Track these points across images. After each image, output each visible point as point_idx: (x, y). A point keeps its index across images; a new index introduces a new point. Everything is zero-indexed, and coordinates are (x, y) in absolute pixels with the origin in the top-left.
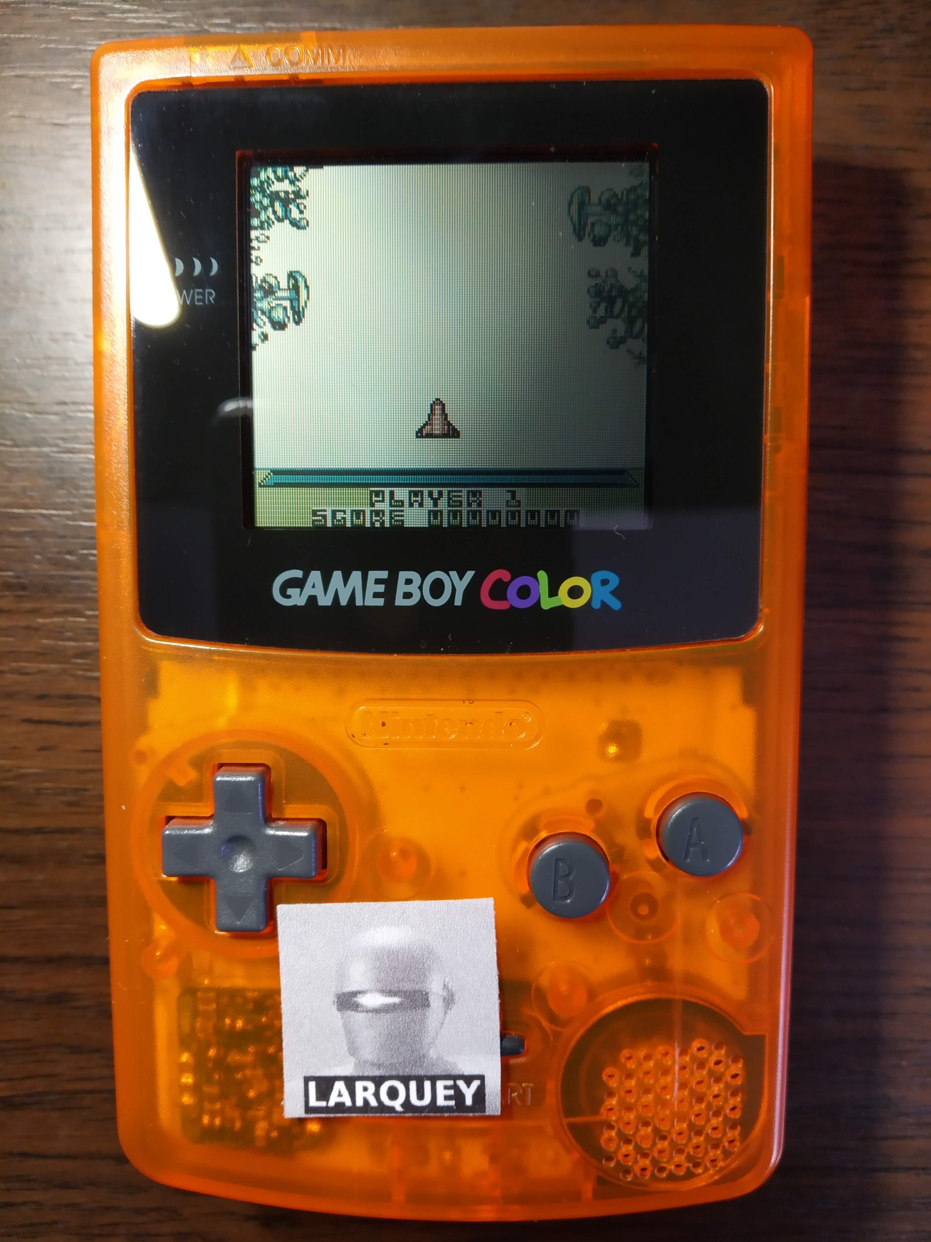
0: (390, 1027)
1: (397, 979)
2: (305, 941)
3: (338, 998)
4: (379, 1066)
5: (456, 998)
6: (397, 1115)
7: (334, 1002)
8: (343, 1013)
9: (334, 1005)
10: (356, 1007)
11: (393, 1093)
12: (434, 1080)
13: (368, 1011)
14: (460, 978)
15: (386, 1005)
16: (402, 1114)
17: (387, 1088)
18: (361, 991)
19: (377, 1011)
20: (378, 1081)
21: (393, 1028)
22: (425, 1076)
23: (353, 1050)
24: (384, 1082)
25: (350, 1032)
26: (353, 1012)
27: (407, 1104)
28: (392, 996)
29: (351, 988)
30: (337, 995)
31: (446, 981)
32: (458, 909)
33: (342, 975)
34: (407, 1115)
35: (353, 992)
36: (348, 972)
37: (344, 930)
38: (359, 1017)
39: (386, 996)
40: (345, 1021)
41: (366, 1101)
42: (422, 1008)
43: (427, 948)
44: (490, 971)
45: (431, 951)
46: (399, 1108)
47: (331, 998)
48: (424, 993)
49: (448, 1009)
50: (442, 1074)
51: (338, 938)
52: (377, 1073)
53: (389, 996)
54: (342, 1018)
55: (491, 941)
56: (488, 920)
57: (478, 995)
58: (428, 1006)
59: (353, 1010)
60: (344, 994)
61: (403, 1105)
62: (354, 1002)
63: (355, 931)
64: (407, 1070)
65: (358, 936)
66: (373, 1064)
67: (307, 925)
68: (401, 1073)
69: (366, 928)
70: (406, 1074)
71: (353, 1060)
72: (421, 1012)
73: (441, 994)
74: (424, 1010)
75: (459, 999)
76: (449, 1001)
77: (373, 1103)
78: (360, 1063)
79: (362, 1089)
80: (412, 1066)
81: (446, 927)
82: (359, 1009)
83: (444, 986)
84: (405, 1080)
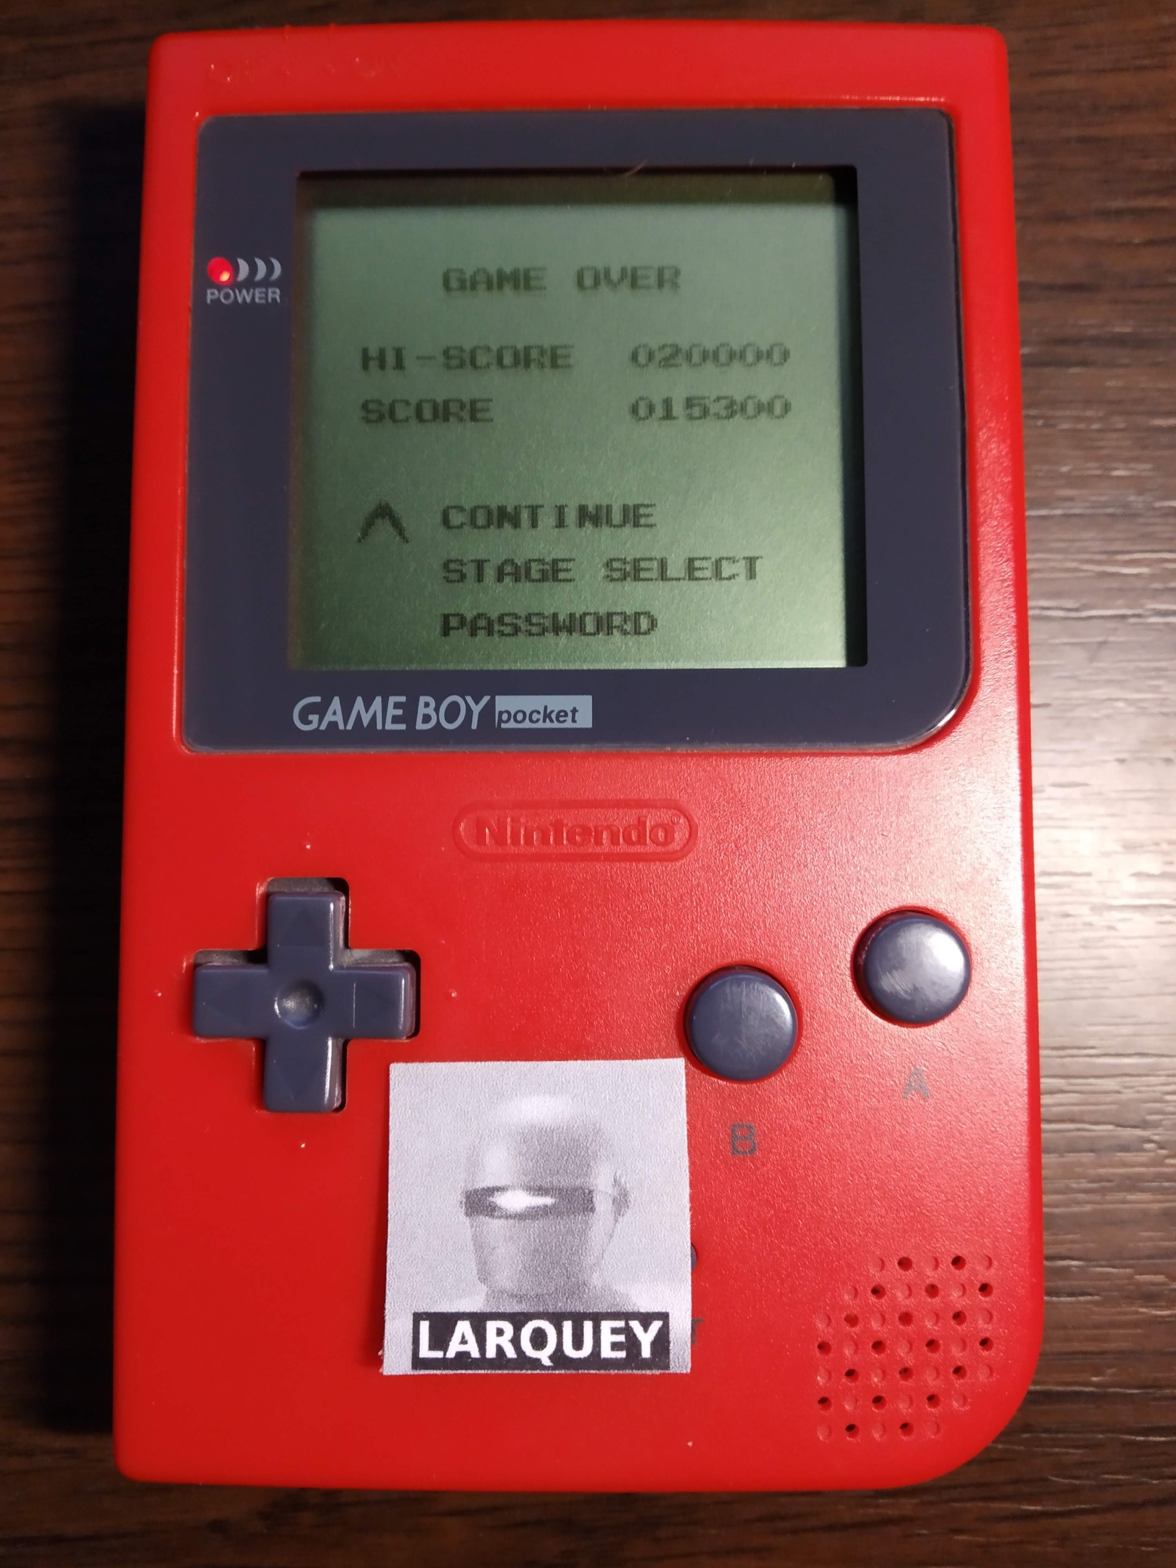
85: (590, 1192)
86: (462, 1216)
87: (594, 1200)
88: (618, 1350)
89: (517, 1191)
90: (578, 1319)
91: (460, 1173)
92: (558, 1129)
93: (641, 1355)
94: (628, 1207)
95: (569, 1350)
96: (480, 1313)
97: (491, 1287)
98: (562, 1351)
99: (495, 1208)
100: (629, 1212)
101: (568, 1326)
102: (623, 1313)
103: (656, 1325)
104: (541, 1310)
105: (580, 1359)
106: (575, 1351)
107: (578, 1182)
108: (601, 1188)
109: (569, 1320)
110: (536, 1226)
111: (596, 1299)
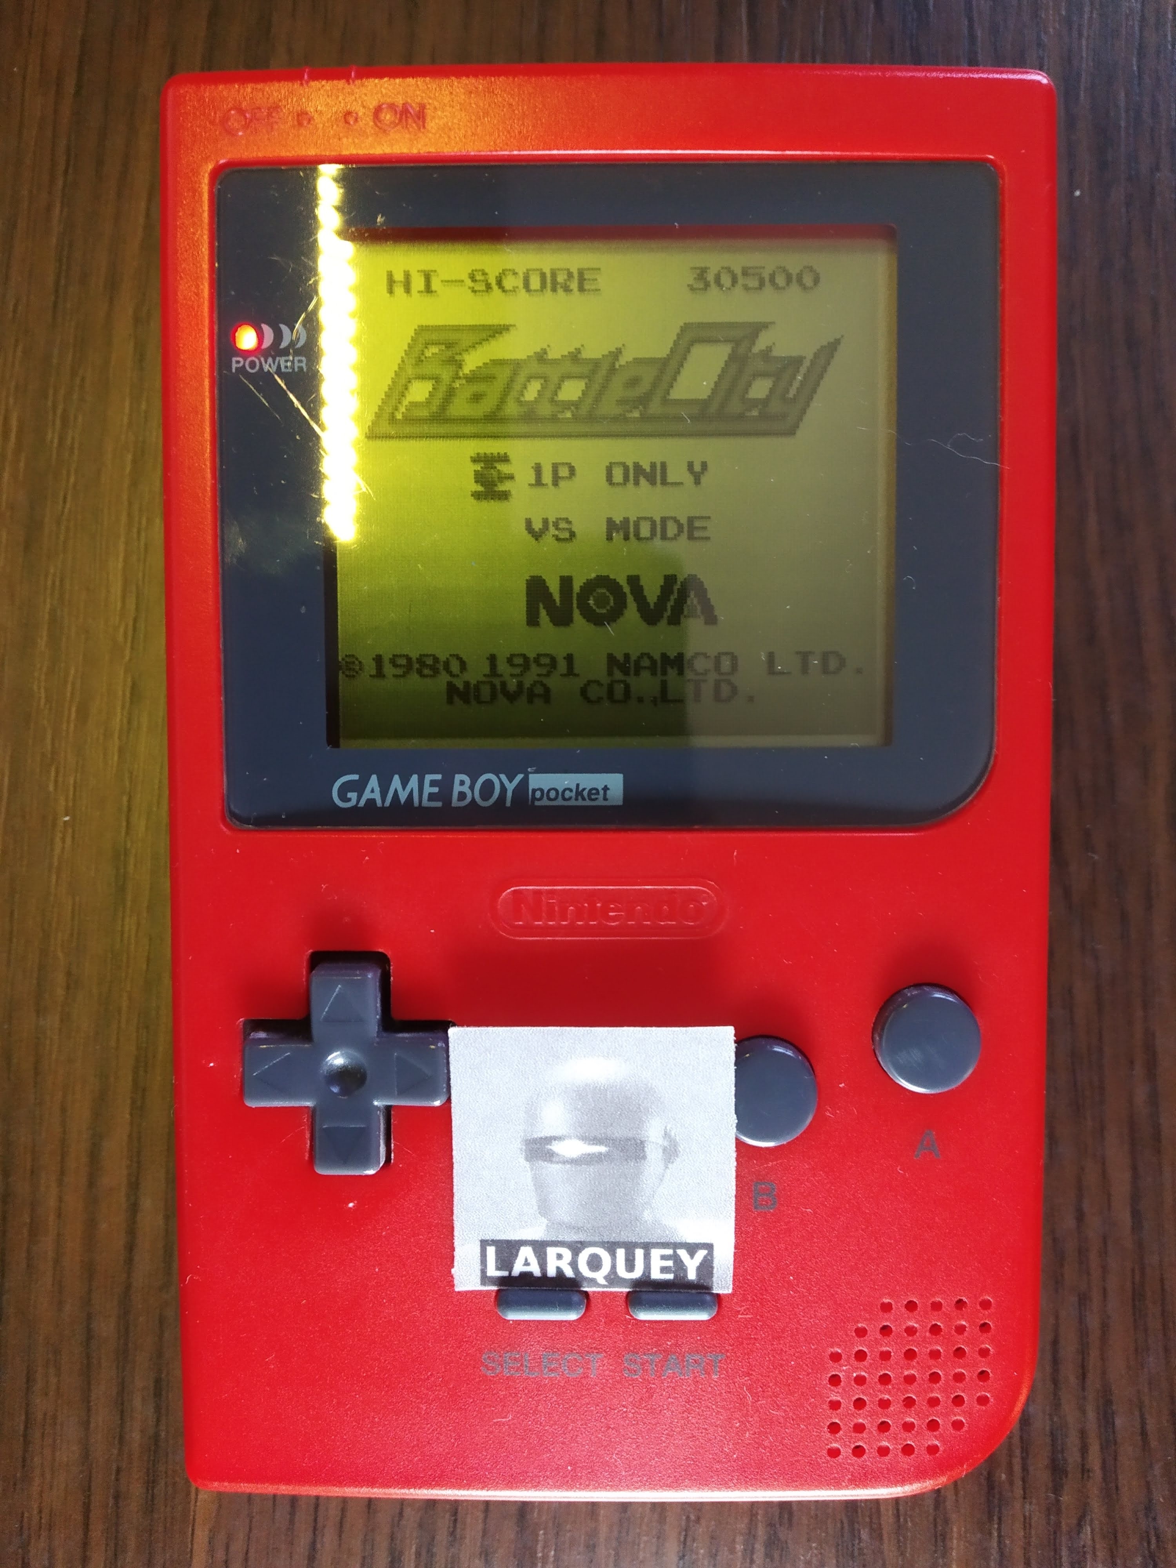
85: (642, 1142)
86: (522, 1160)
88: (667, 1273)
89: (573, 1141)
92: (611, 1087)
93: (687, 1277)
96: (541, 1241)
97: (550, 1220)
98: (616, 1273)
99: (552, 1154)
100: (678, 1160)
102: (672, 1243)
103: (701, 1254)
104: (597, 1239)
105: (632, 1279)
106: (627, 1272)
107: (630, 1135)
108: (652, 1139)
109: (622, 1248)
111: (647, 1231)
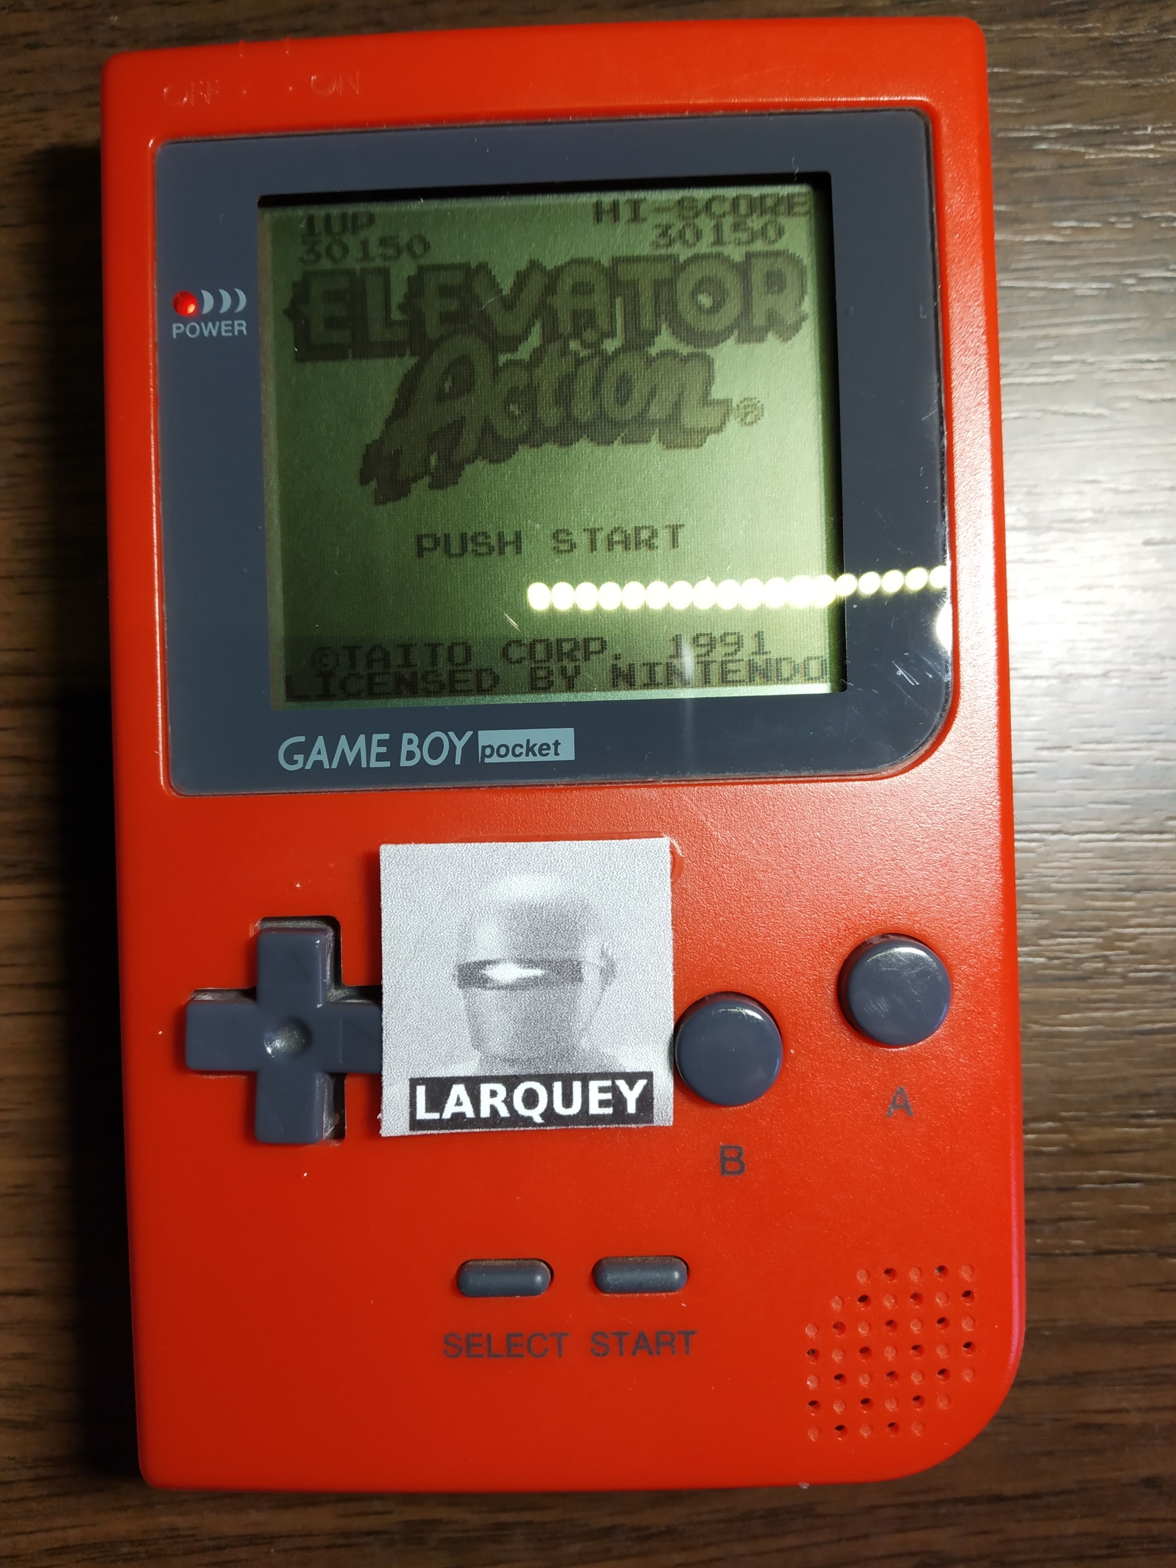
0: (528, 1009)
1: (540, 944)
2: (418, 893)
3: (460, 971)
4: (513, 1062)
5: (618, 969)
6: (535, 1129)
7: (454, 976)
8: (466, 991)
9: (455, 980)
10: (484, 982)
11: (531, 1099)
12: (586, 1079)
13: (500, 988)
14: (623, 943)
15: (525, 979)
16: (542, 1128)
17: (523, 1091)
18: (491, 961)
19: (512, 987)
20: (510, 1083)
21: (533, 1009)
22: (573, 1074)
23: (478, 1040)
24: (519, 1084)
25: (474, 1016)
26: (479, 989)
27: (549, 1114)
28: (532, 967)
29: (476, 958)
30: (459, 966)
31: (605, 947)
32: (623, 852)
33: (466, 938)
34: (548, 1128)
35: (481, 962)
36: (474, 935)
37: (471, 880)
38: (488, 996)
39: (524, 967)
40: (468, 1001)
41: (494, 1110)
42: (573, 983)
43: (581, 903)
44: (663, 934)
45: (586, 908)
46: (538, 1120)
47: (451, 970)
48: (575, 963)
49: (606, 984)
50: (597, 1071)
51: (462, 889)
52: (510, 1071)
53: (529, 967)
54: (465, 998)
55: (665, 895)
56: (663, 866)
57: (647, 965)
58: (581, 980)
59: (479, 987)
60: (468, 965)
61: (542, 1115)
62: (482, 976)
63: (485, 880)
64: (550, 1067)
65: (489, 886)
66: (505, 1060)
67: (421, 873)
68: (541, 1073)
69: (499, 876)
70: (549, 1072)
71: (477, 1054)
72: (571, 988)
73: (597, 964)
74: (574, 985)
75: (621, 971)
76: (608, 972)
77: (504, 1112)
78: (489, 1058)
79: (489, 1093)
80: (557, 1062)
81: (606, 876)
82: (488, 985)
83: (602, 954)
84: (547, 1081)
85: (578, 964)
87: (583, 970)
88: (605, 1107)
89: (508, 964)
90: (567, 1080)
91: (452, 948)
92: (547, 905)
93: (627, 1111)
94: (615, 976)
95: (559, 1108)
96: (474, 1077)
97: (484, 1054)
98: (553, 1109)
99: (486, 980)
100: (615, 981)
101: (558, 1087)
102: (610, 1073)
103: (641, 1084)
104: (533, 1072)
105: (570, 1116)
106: (564, 1109)
107: (567, 955)
108: (588, 959)
109: (559, 1081)
110: (526, 996)
111: (585, 1061)
